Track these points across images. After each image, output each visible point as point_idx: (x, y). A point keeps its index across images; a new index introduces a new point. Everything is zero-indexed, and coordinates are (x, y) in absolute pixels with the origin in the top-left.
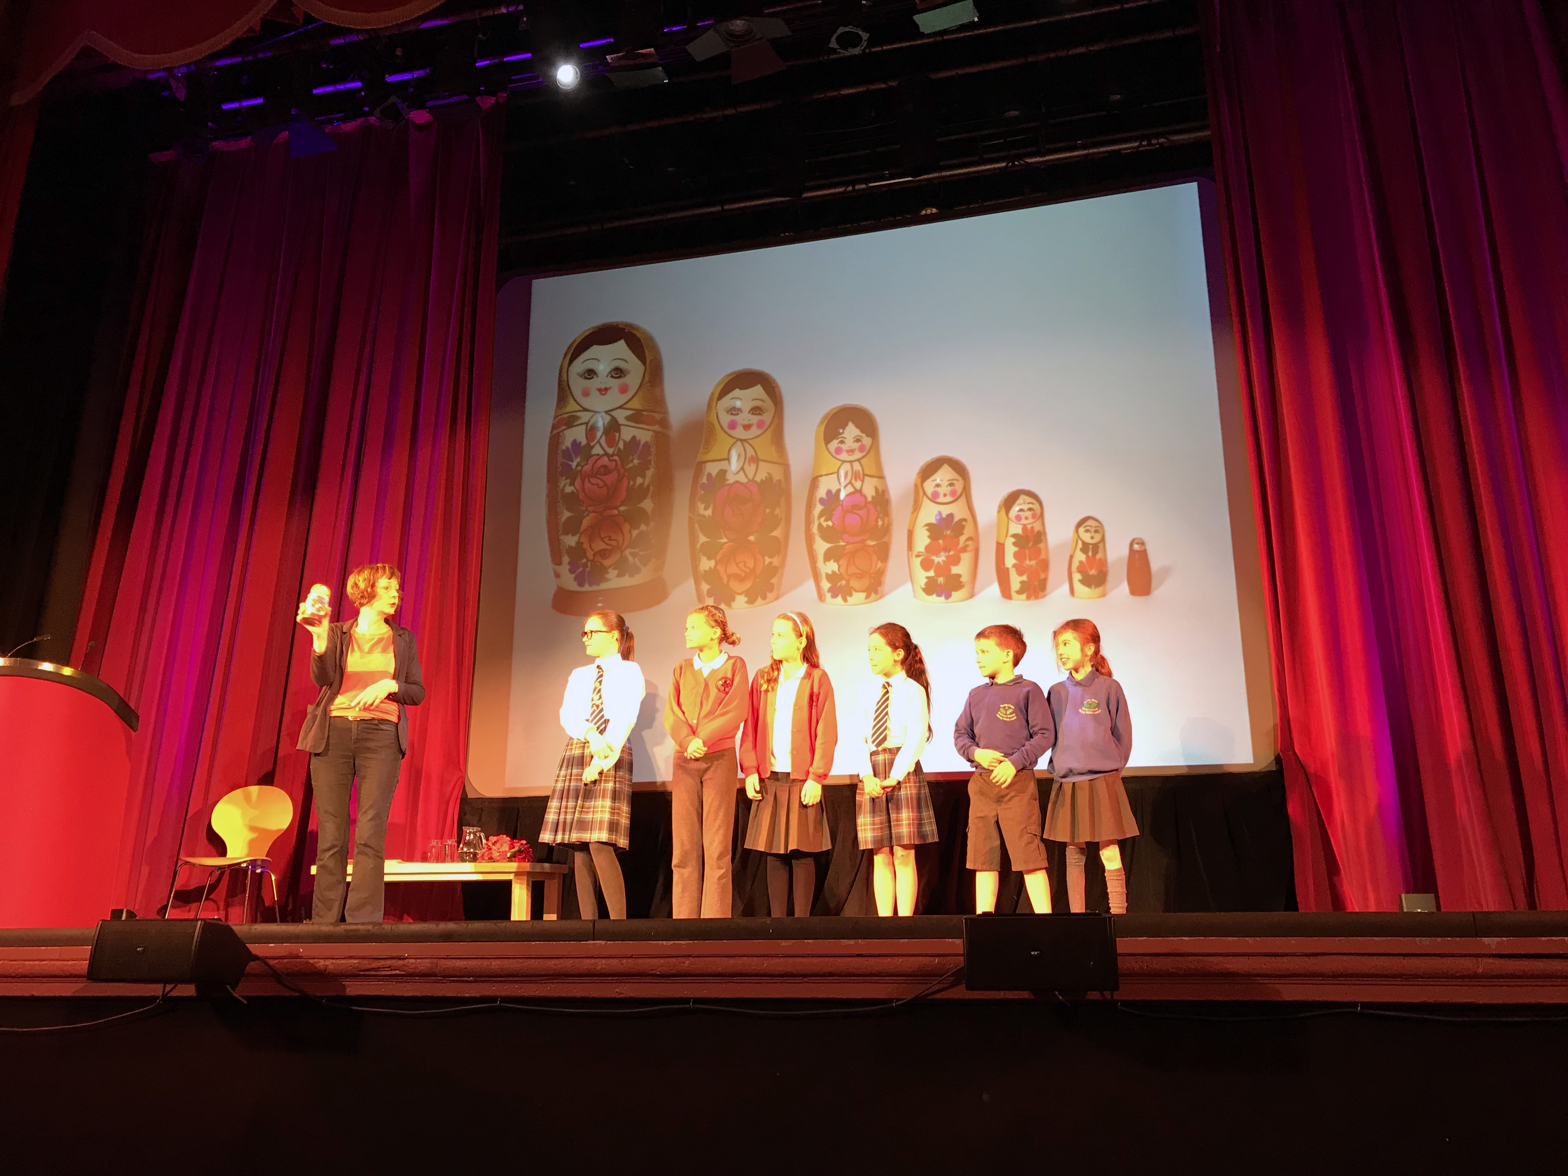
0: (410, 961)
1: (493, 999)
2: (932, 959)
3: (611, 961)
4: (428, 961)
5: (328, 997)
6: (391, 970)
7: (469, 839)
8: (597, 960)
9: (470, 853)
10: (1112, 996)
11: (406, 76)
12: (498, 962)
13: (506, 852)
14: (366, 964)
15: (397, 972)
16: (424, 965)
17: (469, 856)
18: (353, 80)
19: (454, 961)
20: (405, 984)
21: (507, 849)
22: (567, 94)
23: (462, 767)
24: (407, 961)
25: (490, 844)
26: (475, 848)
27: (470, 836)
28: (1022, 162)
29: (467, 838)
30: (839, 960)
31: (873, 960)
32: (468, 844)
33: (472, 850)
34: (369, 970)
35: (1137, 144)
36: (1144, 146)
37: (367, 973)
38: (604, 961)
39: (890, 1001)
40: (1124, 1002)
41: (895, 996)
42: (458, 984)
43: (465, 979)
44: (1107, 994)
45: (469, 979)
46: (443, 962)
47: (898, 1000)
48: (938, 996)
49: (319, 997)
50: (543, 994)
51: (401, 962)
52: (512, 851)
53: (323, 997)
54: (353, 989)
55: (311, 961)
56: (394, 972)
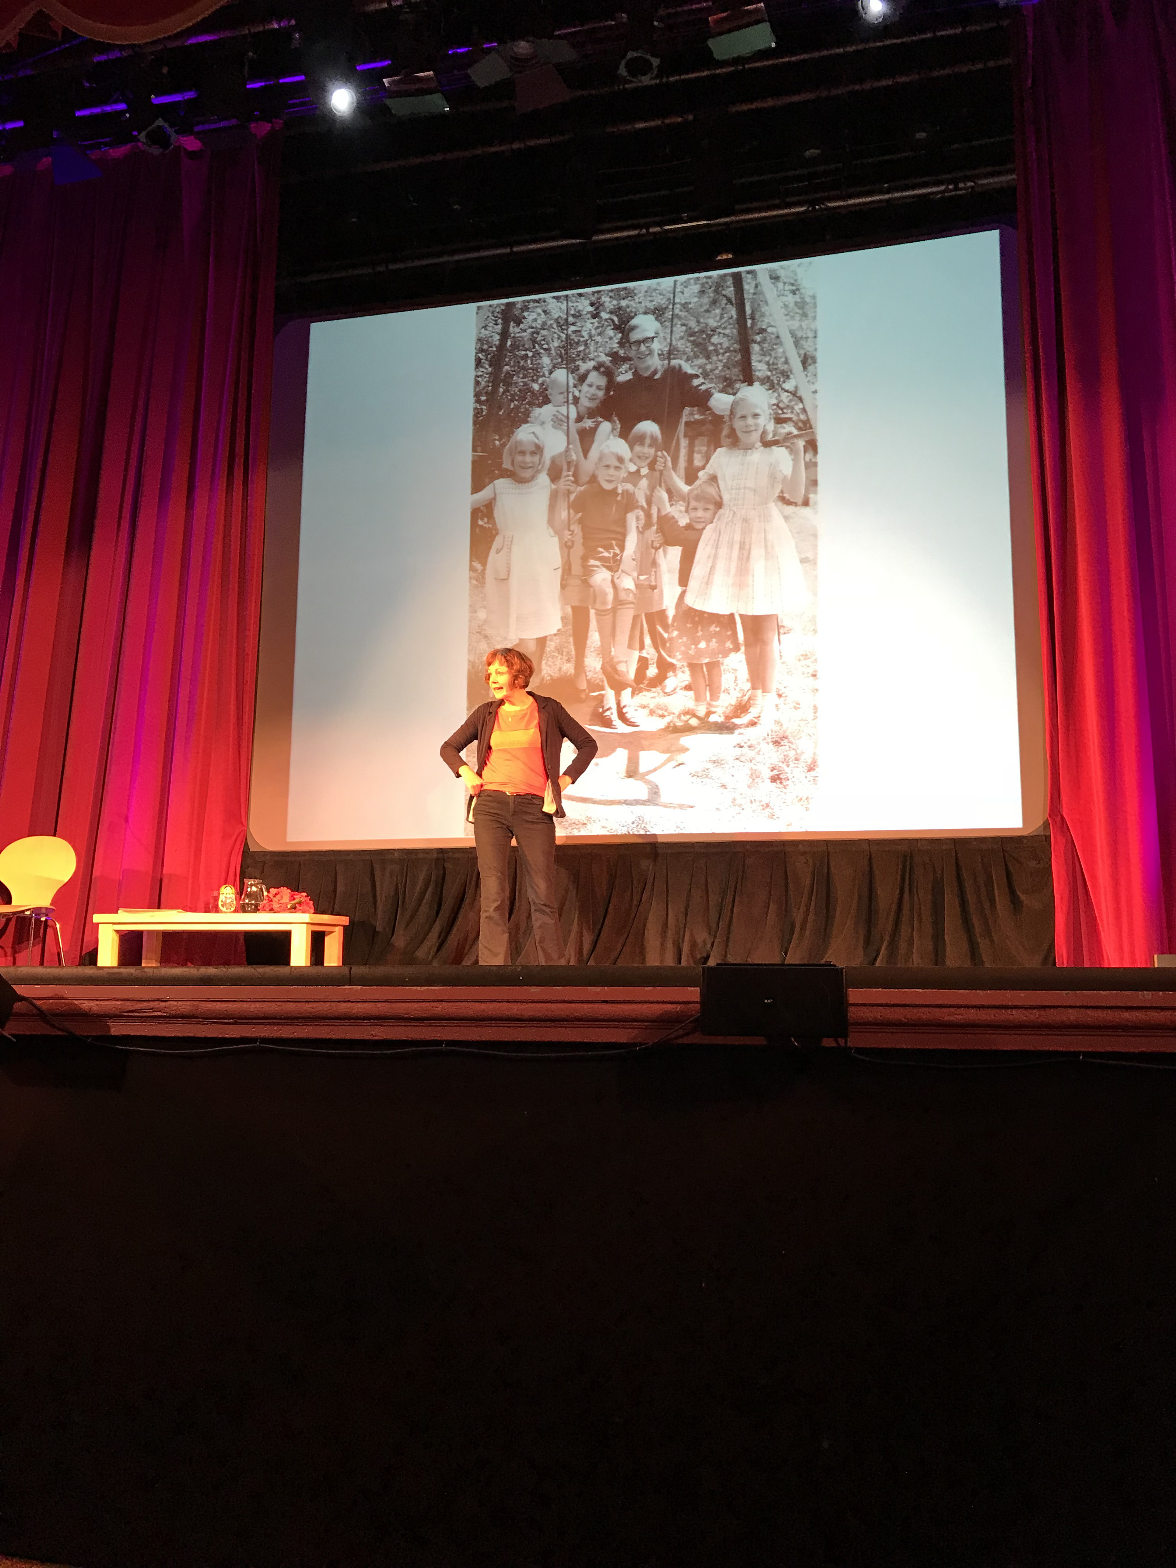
0: (172, 1002)
1: (253, 1040)
2: (675, 1006)
3: (366, 1005)
4: (189, 1003)
5: (93, 1036)
6: (154, 1012)
7: (250, 891)
8: (354, 1004)
9: (252, 904)
10: (846, 1043)
11: (177, 98)
12: (257, 1005)
13: (287, 904)
14: (129, 1006)
15: (159, 1013)
16: (185, 1007)
17: (251, 907)
18: (116, 101)
19: (214, 1004)
20: (167, 1025)
21: (287, 901)
22: (343, 121)
23: (243, 820)
24: (169, 1003)
25: (271, 895)
26: (256, 900)
27: (251, 888)
28: (823, 206)
29: (249, 890)
30: (586, 1006)
31: (620, 1006)
32: (250, 895)
33: (253, 902)
34: (133, 1011)
35: (942, 188)
36: (951, 191)
37: (130, 1014)
38: (359, 1005)
39: (635, 1045)
40: (859, 1050)
41: (639, 1040)
42: (219, 1026)
43: (226, 1021)
44: (841, 1042)
45: (229, 1021)
46: (204, 1004)
47: (641, 1044)
48: (680, 1041)
49: (84, 1036)
50: (301, 1036)
51: (163, 1004)
52: (293, 902)
53: (88, 1037)
54: (117, 1029)
55: (76, 1002)
56: (156, 1014)
